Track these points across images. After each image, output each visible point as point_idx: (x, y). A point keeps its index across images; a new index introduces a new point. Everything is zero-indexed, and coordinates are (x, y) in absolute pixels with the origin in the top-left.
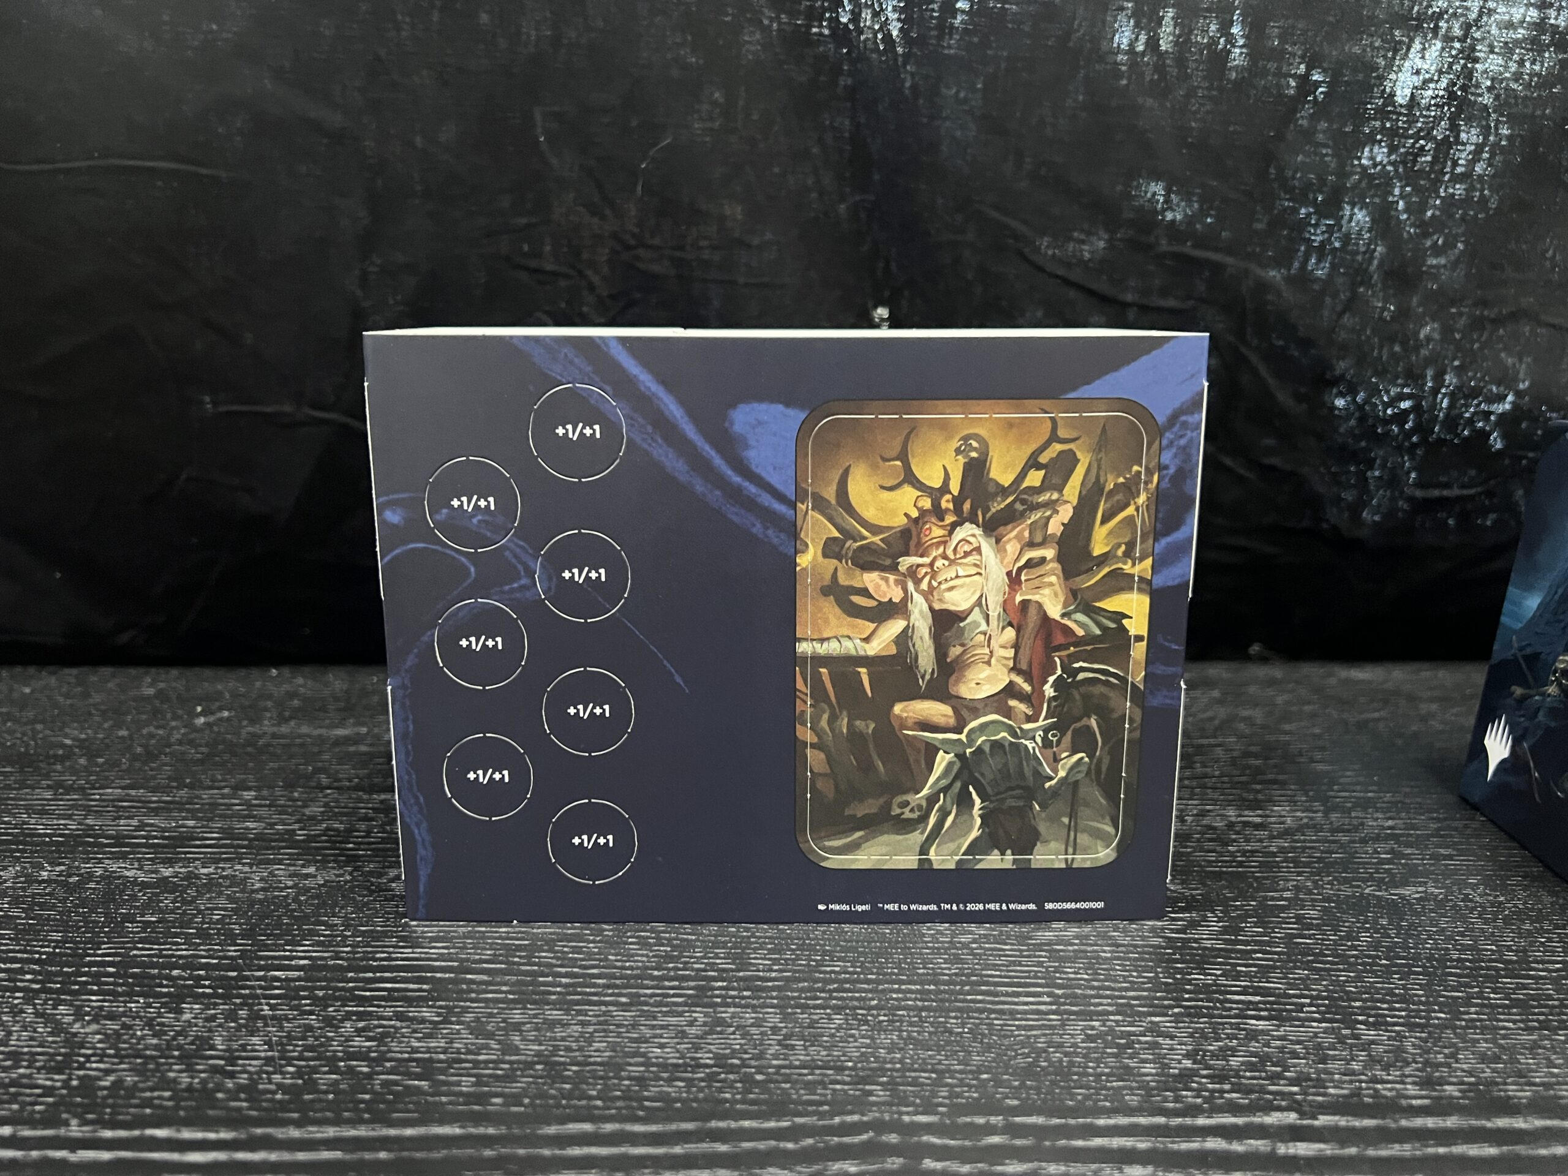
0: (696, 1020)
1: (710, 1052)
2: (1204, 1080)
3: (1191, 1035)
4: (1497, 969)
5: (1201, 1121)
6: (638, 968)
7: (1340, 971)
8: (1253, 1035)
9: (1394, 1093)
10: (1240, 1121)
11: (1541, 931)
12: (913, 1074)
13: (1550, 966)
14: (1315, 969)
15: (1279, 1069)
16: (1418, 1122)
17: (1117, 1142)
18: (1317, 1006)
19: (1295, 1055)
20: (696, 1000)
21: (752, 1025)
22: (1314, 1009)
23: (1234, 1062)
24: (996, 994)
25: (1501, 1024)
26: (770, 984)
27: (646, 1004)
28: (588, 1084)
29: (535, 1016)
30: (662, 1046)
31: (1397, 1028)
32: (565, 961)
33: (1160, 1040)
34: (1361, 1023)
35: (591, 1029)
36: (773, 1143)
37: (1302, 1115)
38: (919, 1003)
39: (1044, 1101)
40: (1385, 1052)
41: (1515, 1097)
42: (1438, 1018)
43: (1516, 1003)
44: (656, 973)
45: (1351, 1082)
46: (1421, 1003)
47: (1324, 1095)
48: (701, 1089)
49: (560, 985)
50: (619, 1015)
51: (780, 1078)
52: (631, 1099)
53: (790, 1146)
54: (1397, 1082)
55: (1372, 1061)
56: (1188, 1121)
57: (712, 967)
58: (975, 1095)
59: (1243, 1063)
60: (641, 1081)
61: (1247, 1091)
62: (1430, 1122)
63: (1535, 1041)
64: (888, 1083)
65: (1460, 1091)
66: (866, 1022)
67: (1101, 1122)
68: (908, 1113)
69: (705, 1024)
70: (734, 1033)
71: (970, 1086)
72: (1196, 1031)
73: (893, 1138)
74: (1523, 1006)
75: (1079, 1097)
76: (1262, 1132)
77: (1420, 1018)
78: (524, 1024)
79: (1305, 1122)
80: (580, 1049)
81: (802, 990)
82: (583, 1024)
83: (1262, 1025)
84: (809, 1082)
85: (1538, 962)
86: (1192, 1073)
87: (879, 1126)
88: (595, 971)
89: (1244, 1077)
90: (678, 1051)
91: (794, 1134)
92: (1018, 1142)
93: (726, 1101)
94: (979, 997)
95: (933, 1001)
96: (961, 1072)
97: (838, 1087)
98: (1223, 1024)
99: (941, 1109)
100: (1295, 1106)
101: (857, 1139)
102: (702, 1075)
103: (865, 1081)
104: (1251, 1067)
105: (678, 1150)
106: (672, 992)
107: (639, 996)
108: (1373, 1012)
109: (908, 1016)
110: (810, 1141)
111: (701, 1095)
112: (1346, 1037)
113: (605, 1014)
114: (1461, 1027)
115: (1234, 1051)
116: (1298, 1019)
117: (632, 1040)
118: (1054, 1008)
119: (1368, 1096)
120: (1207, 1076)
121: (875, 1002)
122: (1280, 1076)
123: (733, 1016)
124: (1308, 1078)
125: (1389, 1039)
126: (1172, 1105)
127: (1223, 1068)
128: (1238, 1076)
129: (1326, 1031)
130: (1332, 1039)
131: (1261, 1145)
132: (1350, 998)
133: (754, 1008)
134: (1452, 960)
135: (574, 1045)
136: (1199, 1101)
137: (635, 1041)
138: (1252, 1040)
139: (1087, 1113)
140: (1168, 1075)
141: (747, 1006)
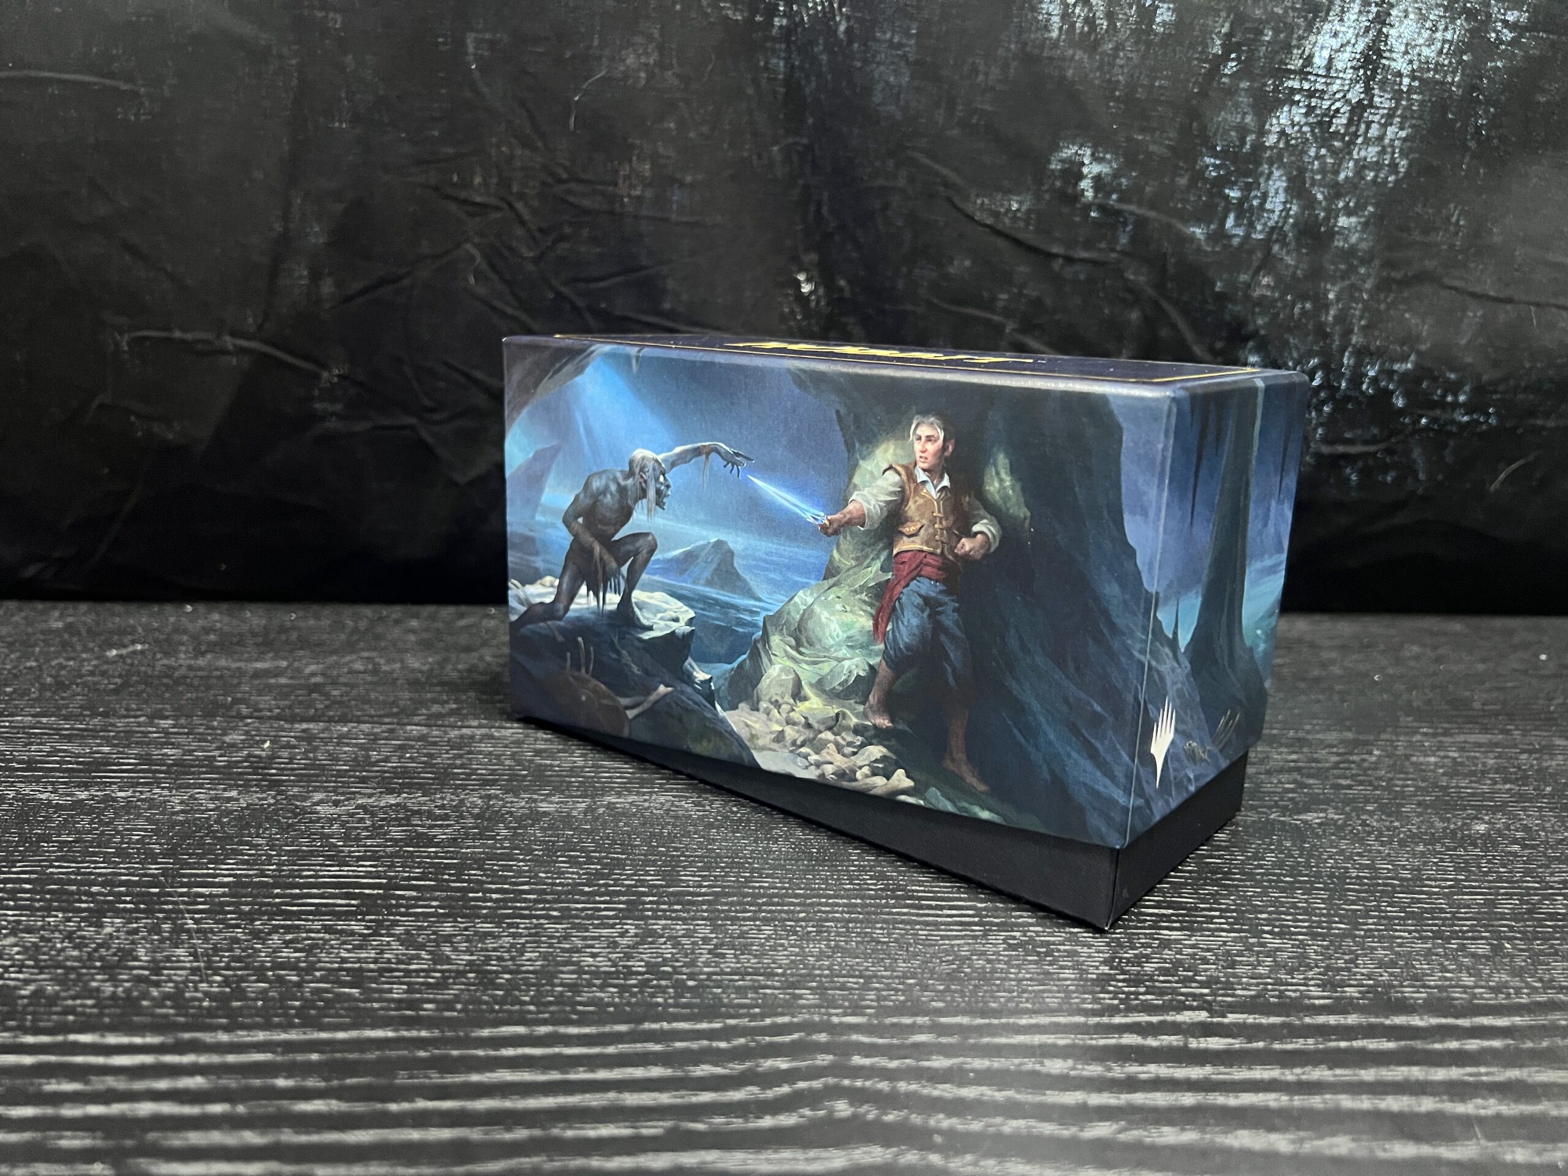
0: (627, 931)
1: (642, 960)
2: (1120, 984)
4: (1393, 886)
5: (1117, 1020)
6: (568, 885)
7: (1247, 887)
8: (1166, 944)
9: (1298, 994)
10: (1154, 1019)
11: (1435, 853)
12: (841, 980)
13: (1443, 884)
14: (1225, 885)
15: (1190, 974)
16: (1321, 1019)
17: (1037, 1039)
18: (1226, 918)
19: (1205, 961)
20: (626, 913)
21: (683, 936)
22: (1223, 921)
23: (1149, 968)
24: (921, 907)
25: (1397, 934)
26: (700, 899)
27: (577, 917)
28: (520, 991)
29: (466, 929)
30: (594, 956)
31: (1300, 937)
32: (495, 878)
33: (1079, 949)
34: (1267, 932)
35: (523, 940)
36: (705, 1043)
37: (1212, 1013)
38: (847, 916)
39: (968, 1003)
40: (1289, 958)
41: (1412, 998)
42: (1339, 929)
43: (1411, 915)
44: (587, 889)
45: (1257, 985)
46: (1324, 915)
47: (1233, 996)
48: (634, 995)
49: (491, 900)
50: (551, 927)
51: (711, 984)
52: (564, 1004)
53: (723, 1045)
54: (1301, 985)
55: (1277, 966)
56: (1105, 1020)
57: (642, 882)
58: (902, 998)
59: (1156, 969)
60: (574, 988)
61: (1161, 993)
62: (1332, 1020)
63: (1430, 949)
64: (817, 988)
65: (1360, 992)
66: (795, 933)
67: (1024, 1021)
68: (837, 1015)
69: (636, 935)
70: (665, 943)
71: (897, 990)
73: (823, 1037)
74: (1418, 917)
75: (1002, 1000)
76: (1175, 1028)
77: (1323, 928)
78: (456, 935)
79: (1215, 1020)
80: (512, 959)
81: (732, 904)
82: (514, 936)
83: (1175, 935)
84: (740, 987)
85: (1431, 880)
86: (1112, 978)
87: (809, 1027)
88: (526, 887)
89: (1158, 981)
90: (610, 960)
91: (726, 1033)
92: (944, 1040)
93: (659, 1005)
94: (905, 910)
95: (860, 913)
96: (887, 978)
97: (768, 991)
98: (1138, 934)
99: (868, 1011)
100: (1206, 1006)
101: (787, 1039)
102: (634, 982)
103: (794, 986)
104: (1164, 972)
105: (611, 1050)
106: (603, 906)
107: (569, 909)
108: (1277, 923)
109: (836, 927)
110: (742, 1041)
111: (634, 1000)
112: (1253, 945)
113: (536, 926)
114: (1360, 936)
115: (1148, 957)
116: (1209, 930)
117: (564, 950)
118: (976, 919)
119: (1273, 997)
120: (1123, 981)
121: (803, 915)
122: (1191, 980)
123: (664, 928)
124: (1217, 981)
125: (1293, 946)
126: (1090, 1006)
127: (1139, 972)
128: (1152, 980)
129: (1235, 940)
130: (1239, 947)
131: (1174, 1040)
132: (1256, 910)
133: (684, 920)
134: (1350, 878)
135: (506, 955)
136: (1115, 1002)
137: (567, 951)
138: (1165, 948)
139: (1009, 1014)
140: (1087, 980)
141: (678, 919)
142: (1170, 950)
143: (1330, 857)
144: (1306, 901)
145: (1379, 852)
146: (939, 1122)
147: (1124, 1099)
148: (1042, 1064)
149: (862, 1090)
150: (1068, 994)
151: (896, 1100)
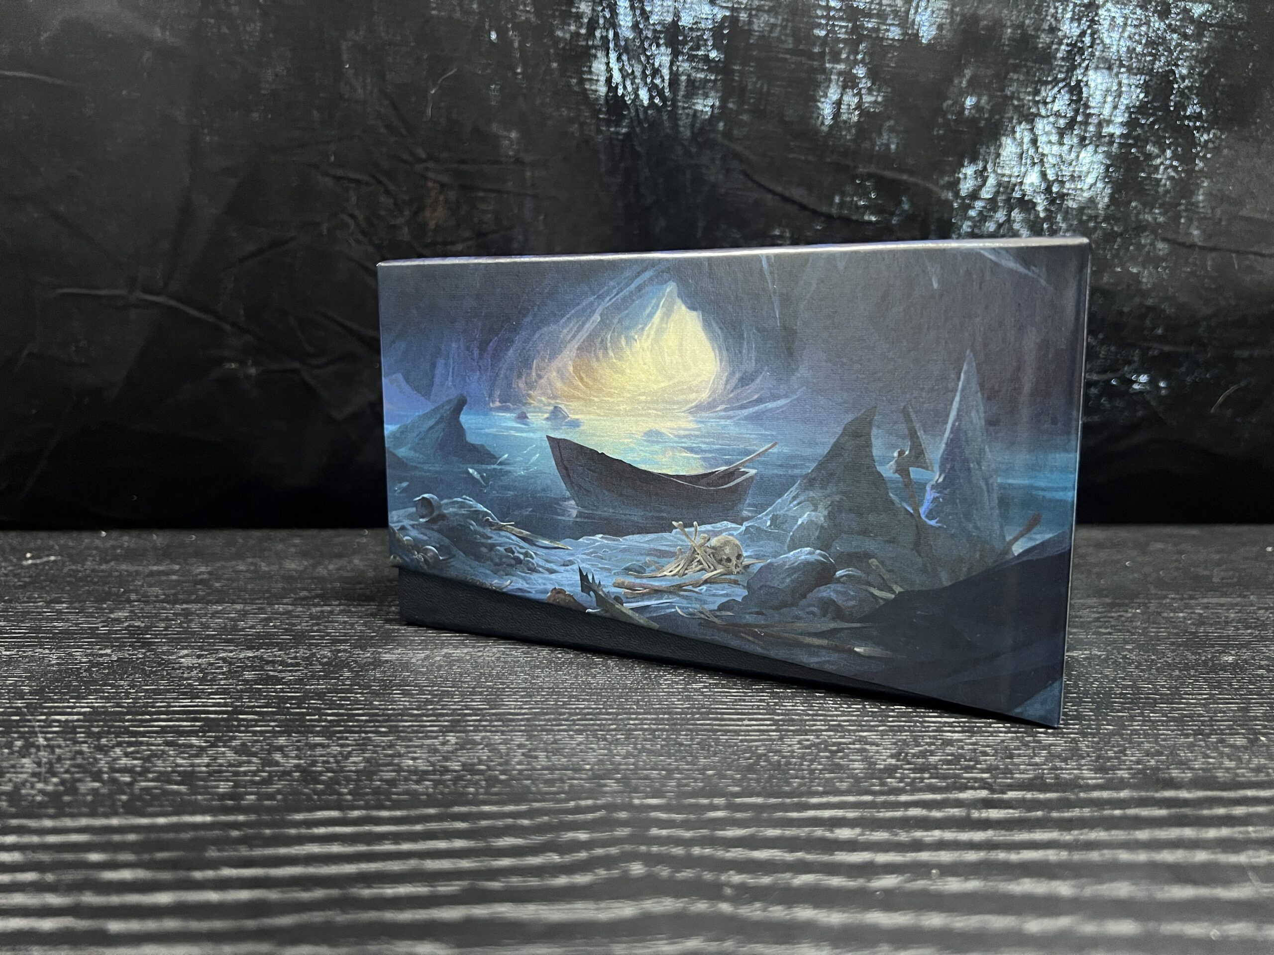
0: (448, 741)
1: (459, 761)
2: (906, 772)
3: (895, 744)
4: (1154, 699)
5: (903, 798)
6: (399, 709)
8: (949, 743)
9: (1072, 776)
10: (938, 797)
11: (1190, 676)
12: (645, 772)
13: (1199, 697)
15: (972, 763)
16: (1096, 794)
17: (827, 813)
19: (985, 754)
20: (450, 729)
21: (501, 744)
23: (933, 759)
25: (1160, 732)
26: (520, 717)
27: (403, 732)
28: (340, 785)
29: (298, 742)
30: (414, 759)
31: (1072, 736)
32: (333, 706)
33: (868, 747)
34: (1041, 733)
35: (350, 749)
36: (510, 821)
37: (992, 790)
38: (654, 727)
39: (763, 788)
40: (1063, 750)
41: (1179, 777)
42: (1107, 729)
43: (1172, 719)
44: (415, 712)
45: (1035, 770)
46: (1091, 720)
47: (1012, 778)
48: (447, 787)
49: (326, 721)
50: (378, 739)
51: (522, 778)
52: (380, 794)
53: (527, 822)
54: (1074, 769)
55: (1051, 757)
56: (892, 798)
57: (468, 707)
58: (701, 784)
59: (940, 760)
60: (390, 782)
61: (944, 777)
62: (1105, 794)
63: (1191, 743)
64: (621, 779)
65: (1129, 774)
66: (605, 739)
67: (814, 800)
68: (638, 798)
69: (456, 744)
70: (483, 749)
71: (696, 779)
72: (899, 740)
74: (1179, 721)
75: (795, 785)
76: (958, 803)
77: (1092, 729)
78: (287, 746)
79: (995, 796)
80: (338, 762)
81: (549, 720)
82: (342, 746)
83: (956, 736)
84: (549, 779)
85: (1188, 694)
86: (897, 768)
87: (611, 807)
88: (360, 712)
89: (941, 769)
90: (429, 762)
91: (531, 814)
92: (739, 815)
93: (470, 793)
94: (708, 722)
95: (666, 725)
96: (688, 770)
97: (576, 782)
98: (923, 736)
99: (669, 794)
100: (984, 785)
101: (589, 816)
102: (449, 777)
103: (600, 777)
104: (948, 762)
105: (419, 827)
106: (428, 724)
109: (643, 735)
110: (545, 819)
111: (447, 790)
112: (1029, 742)
113: (364, 739)
114: (1127, 734)
115: (932, 753)
116: (988, 732)
117: (386, 755)
118: (774, 727)
119: (1049, 778)
120: (909, 769)
121: (614, 726)
122: (974, 767)
123: (483, 738)
124: (997, 768)
125: (1066, 742)
126: (878, 788)
127: (923, 764)
128: (936, 768)
129: (1012, 739)
130: (1017, 743)
131: (955, 812)
133: (503, 732)
134: (1115, 694)
135: (332, 760)
136: (902, 785)
137: (390, 756)
138: (947, 745)
139: (801, 795)
140: (875, 769)
141: (497, 731)
142: (952, 746)
143: (1096, 681)
145: (1140, 676)
146: (729, 877)
147: (910, 857)
148: (831, 832)
149: (657, 854)
150: (857, 780)
151: (689, 862)
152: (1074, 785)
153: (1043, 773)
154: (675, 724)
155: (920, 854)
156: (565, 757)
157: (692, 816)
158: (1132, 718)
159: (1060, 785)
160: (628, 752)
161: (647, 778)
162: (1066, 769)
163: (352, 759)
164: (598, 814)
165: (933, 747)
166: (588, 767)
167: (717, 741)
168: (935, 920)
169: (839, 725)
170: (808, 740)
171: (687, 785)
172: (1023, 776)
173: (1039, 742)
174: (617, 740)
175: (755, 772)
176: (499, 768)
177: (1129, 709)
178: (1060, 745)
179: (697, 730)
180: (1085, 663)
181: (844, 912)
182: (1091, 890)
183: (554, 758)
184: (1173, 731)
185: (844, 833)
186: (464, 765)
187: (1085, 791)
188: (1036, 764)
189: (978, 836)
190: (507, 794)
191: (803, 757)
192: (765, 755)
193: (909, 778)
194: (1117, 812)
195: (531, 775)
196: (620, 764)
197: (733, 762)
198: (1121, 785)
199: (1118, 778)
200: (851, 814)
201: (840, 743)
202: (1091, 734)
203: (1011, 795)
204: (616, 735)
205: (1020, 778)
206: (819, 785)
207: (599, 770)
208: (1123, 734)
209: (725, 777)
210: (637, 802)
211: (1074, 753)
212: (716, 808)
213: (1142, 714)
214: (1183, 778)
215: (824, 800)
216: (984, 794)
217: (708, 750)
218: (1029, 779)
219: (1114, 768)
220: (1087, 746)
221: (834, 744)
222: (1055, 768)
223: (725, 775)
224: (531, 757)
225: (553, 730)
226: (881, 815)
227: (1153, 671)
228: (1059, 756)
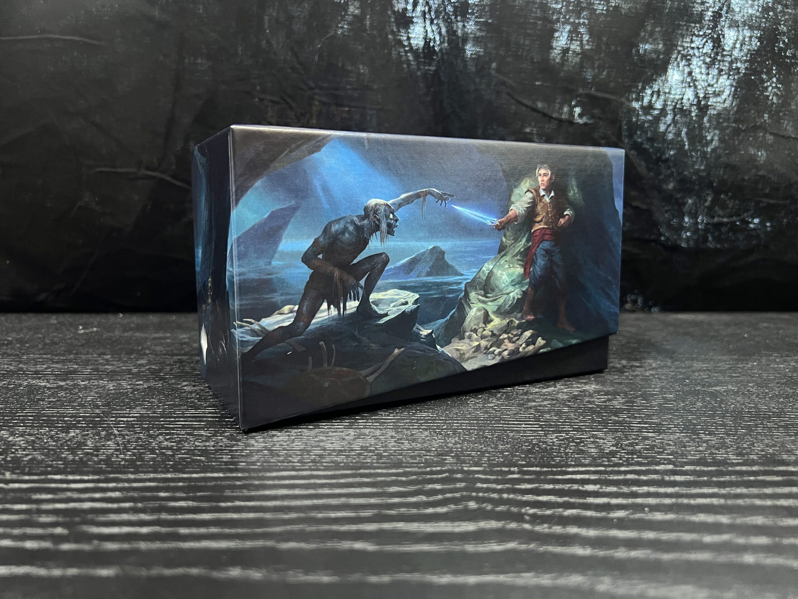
1: (358, 445)
3: (614, 439)
4: (769, 415)
5: (623, 469)
7: (688, 415)
8: (647, 438)
10: (644, 468)
12: (468, 453)
14: (675, 415)
15: (661, 450)
16: (737, 468)
17: (579, 477)
18: (678, 428)
19: (670, 445)
20: (349, 426)
21: (380, 435)
22: (676, 429)
23: (638, 447)
24: (509, 424)
25: (774, 434)
26: (389, 421)
27: (323, 429)
28: (292, 457)
30: (332, 443)
31: (721, 435)
33: (598, 440)
34: (702, 433)
35: (293, 438)
36: (394, 478)
37: (676, 466)
38: (469, 427)
39: (539, 462)
40: (716, 443)
41: (787, 459)
42: (742, 432)
43: (781, 426)
45: (700, 454)
46: (732, 427)
47: (687, 459)
50: (308, 432)
51: (396, 454)
52: (316, 463)
53: (404, 479)
54: (724, 454)
55: (709, 447)
56: (616, 469)
58: (502, 460)
59: (642, 448)
60: (321, 456)
61: (646, 458)
62: (744, 468)
64: (454, 456)
66: (441, 434)
67: (570, 469)
69: (355, 435)
70: (371, 438)
71: (498, 457)
72: (616, 437)
73: (459, 476)
74: (785, 427)
75: (557, 461)
76: (656, 472)
77: (733, 432)
80: (288, 445)
81: (406, 423)
83: (650, 435)
84: (412, 456)
85: (790, 412)
86: (617, 452)
87: (451, 472)
89: (643, 453)
90: (341, 445)
91: (405, 474)
92: (527, 477)
93: (368, 463)
95: (476, 426)
96: (493, 452)
97: (428, 457)
98: (630, 434)
99: (484, 465)
100: (670, 462)
101: (440, 476)
102: (354, 454)
103: (442, 455)
104: (647, 449)
105: (343, 481)
106: (337, 424)
107: (318, 425)
108: (707, 430)
109: (463, 432)
110: (414, 477)
111: (354, 461)
112: (695, 438)
113: (300, 432)
114: (754, 435)
115: (637, 444)
116: (669, 432)
117: (315, 441)
119: (709, 459)
120: (624, 453)
121: (445, 427)
122: (663, 452)
123: (370, 432)
124: (677, 453)
125: (717, 439)
126: (607, 463)
127: (632, 450)
128: (640, 452)
129: (684, 436)
130: (687, 439)
131: (656, 477)
132: (695, 425)
134: (745, 412)
135: (284, 444)
136: (621, 461)
137: (317, 442)
138: (646, 440)
139: (562, 466)
140: (604, 453)
141: (378, 429)
142: (649, 440)
143: (732, 404)
144: (722, 421)
145: (760, 402)
146: (527, 510)
147: (631, 501)
148: (583, 487)
149: (483, 497)
150: (594, 459)
151: (501, 502)
152: (724, 463)
153: (705, 456)
154: (481, 426)
155: (636, 500)
156: (420, 443)
157: (499, 477)
158: (756, 426)
159: (715, 463)
160: (456, 441)
161: (469, 455)
162: (719, 454)
163: (296, 444)
164: (444, 475)
165: (637, 441)
166: (434, 449)
167: (508, 436)
168: (650, 535)
169: (579, 428)
170: (562, 436)
171: (494, 460)
172: (693, 457)
173: (701, 438)
174: (448, 434)
175: (533, 453)
176: (382, 449)
177: (754, 420)
178: (714, 440)
179: (495, 430)
180: (725, 394)
181: (597, 530)
182: (740, 520)
183: (413, 444)
184: (781, 433)
185: (590, 488)
186: (362, 447)
187: (731, 467)
188: (701, 451)
189: (670, 490)
190: (389, 463)
191: (560, 445)
192: (537, 444)
193: (625, 458)
194: (752, 478)
195: (401, 453)
196: (452, 448)
197: (519, 448)
198: (753, 463)
199: (750, 459)
200: (593, 477)
201: (581, 438)
202: (732, 434)
203: (687, 468)
204: (447, 432)
205: (691, 459)
206: (572, 461)
207: (441, 451)
208: (752, 435)
209: (516, 456)
210: (465, 469)
211: (723, 445)
212: (513, 473)
213: (762, 424)
214: (790, 460)
215: (576, 469)
216: (671, 467)
217: (503, 441)
218: (697, 459)
219: (748, 454)
220: (730, 441)
221: (578, 439)
222: (712, 453)
223: (516, 455)
224: (399, 443)
225: (410, 429)
226: (611, 478)
227: (767, 399)
228: (714, 447)
